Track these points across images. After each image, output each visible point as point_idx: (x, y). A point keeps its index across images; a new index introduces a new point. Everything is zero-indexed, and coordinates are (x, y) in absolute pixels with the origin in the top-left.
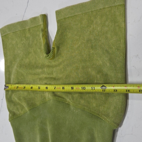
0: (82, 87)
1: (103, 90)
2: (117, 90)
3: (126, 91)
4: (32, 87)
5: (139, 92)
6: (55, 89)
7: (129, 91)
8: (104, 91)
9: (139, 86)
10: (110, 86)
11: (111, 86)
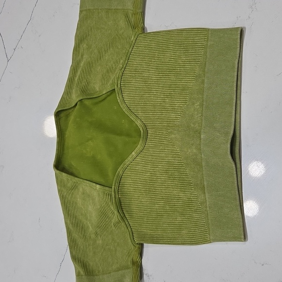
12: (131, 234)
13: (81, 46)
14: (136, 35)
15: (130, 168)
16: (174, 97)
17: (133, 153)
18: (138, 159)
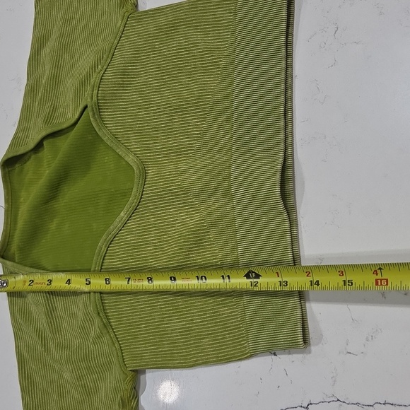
12: (120, 354)
13: (42, 52)
14: (125, 18)
15: (119, 240)
16: (187, 111)
17: (122, 214)
18: (131, 223)
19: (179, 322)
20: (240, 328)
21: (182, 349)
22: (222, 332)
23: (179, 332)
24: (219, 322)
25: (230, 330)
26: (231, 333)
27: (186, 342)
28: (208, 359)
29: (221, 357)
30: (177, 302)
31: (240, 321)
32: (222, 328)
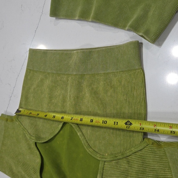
0: (103, 121)
1: (127, 126)
2: (144, 128)
3: (155, 131)
4: (46, 115)
5: (171, 133)
6: (71, 120)
7: (158, 131)
8: (128, 128)
9: (172, 126)
10: (136, 122)
11: (138, 122)
19: (126, 108)
20: (130, 74)
21: (137, 108)
22: (131, 84)
23: (130, 108)
24: (127, 85)
25: (131, 80)
26: (133, 79)
27: (134, 105)
28: (142, 93)
29: (141, 85)
30: (118, 108)
31: (128, 74)
32: (130, 83)
